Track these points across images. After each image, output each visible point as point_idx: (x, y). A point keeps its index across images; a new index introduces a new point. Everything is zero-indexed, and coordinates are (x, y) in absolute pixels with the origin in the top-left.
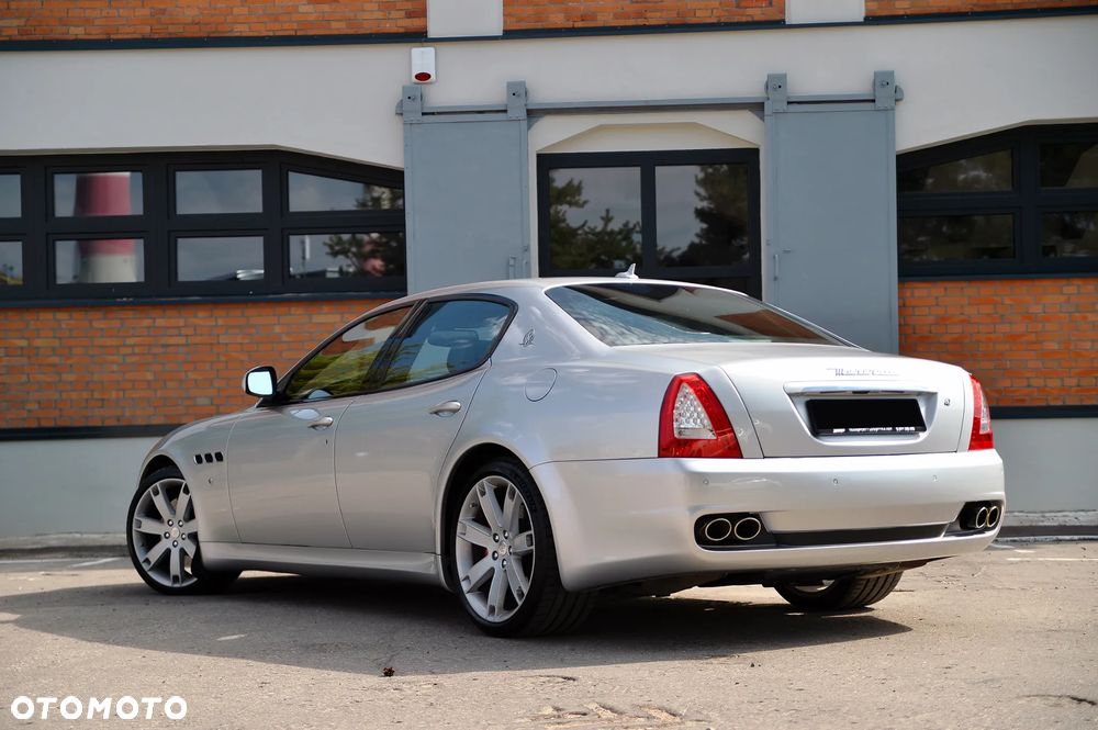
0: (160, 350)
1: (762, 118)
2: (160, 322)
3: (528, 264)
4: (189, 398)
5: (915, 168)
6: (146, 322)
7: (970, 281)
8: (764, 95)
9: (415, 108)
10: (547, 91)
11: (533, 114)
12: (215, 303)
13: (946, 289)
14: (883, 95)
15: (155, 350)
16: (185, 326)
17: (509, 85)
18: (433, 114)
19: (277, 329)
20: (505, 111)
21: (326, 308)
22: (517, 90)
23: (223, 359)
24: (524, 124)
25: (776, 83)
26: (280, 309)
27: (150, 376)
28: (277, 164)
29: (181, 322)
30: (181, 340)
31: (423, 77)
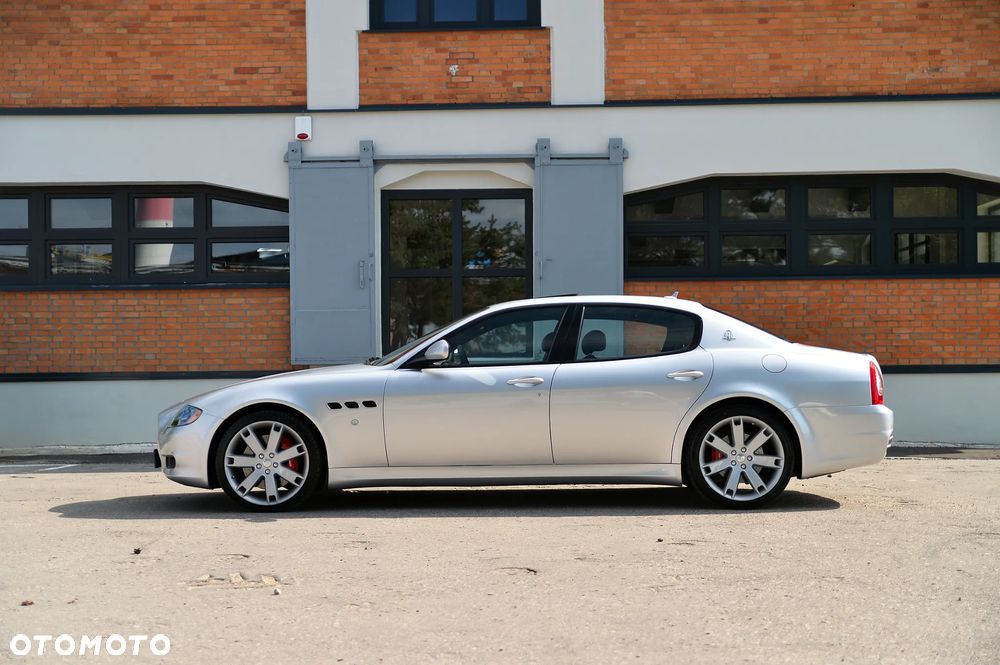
0: (121, 321)
1: (534, 169)
2: (121, 302)
3: (373, 266)
4: (140, 354)
5: (632, 201)
6: (112, 302)
8: (535, 152)
9: (297, 157)
10: (388, 147)
11: (378, 163)
12: (159, 289)
13: (656, 287)
14: (615, 155)
15: (117, 321)
16: (139, 305)
17: (362, 143)
18: (309, 162)
19: (201, 308)
20: (358, 161)
21: (235, 294)
22: (367, 146)
23: (163, 327)
24: (372, 170)
25: (543, 145)
26: (204, 294)
27: (113, 339)
28: (204, 195)
29: (135, 302)
30: (136, 315)
31: (303, 136)
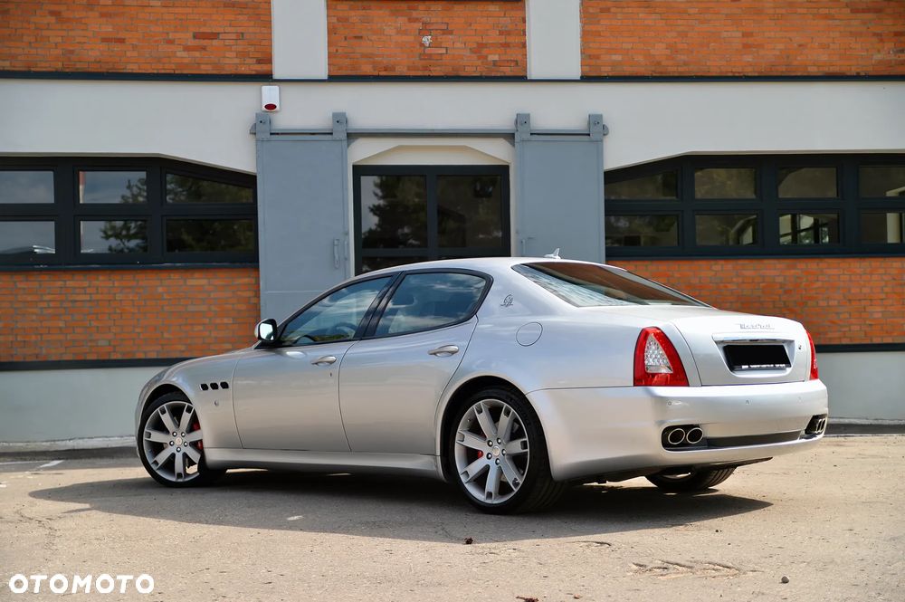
0: (70, 304)
1: (514, 146)
2: (70, 283)
3: (348, 244)
4: (91, 341)
5: (613, 177)
6: (60, 283)
7: (652, 260)
8: (514, 127)
9: (264, 129)
11: (352, 136)
12: (113, 270)
13: (636, 266)
14: (594, 131)
15: (65, 305)
16: (89, 287)
17: (335, 115)
18: (278, 134)
19: (160, 290)
20: (331, 134)
21: (197, 275)
22: (340, 119)
23: (118, 311)
24: (345, 143)
25: (522, 120)
26: (163, 275)
27: (61, 324)
29: (86, 284)
30: (87, 298)
31: (271, 107)
